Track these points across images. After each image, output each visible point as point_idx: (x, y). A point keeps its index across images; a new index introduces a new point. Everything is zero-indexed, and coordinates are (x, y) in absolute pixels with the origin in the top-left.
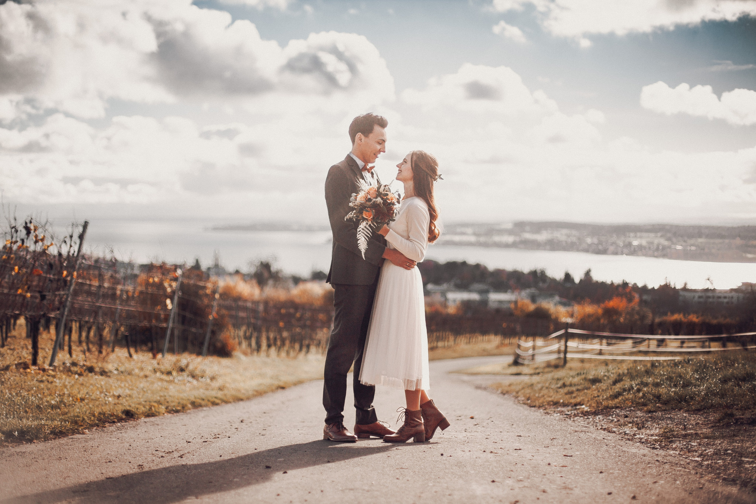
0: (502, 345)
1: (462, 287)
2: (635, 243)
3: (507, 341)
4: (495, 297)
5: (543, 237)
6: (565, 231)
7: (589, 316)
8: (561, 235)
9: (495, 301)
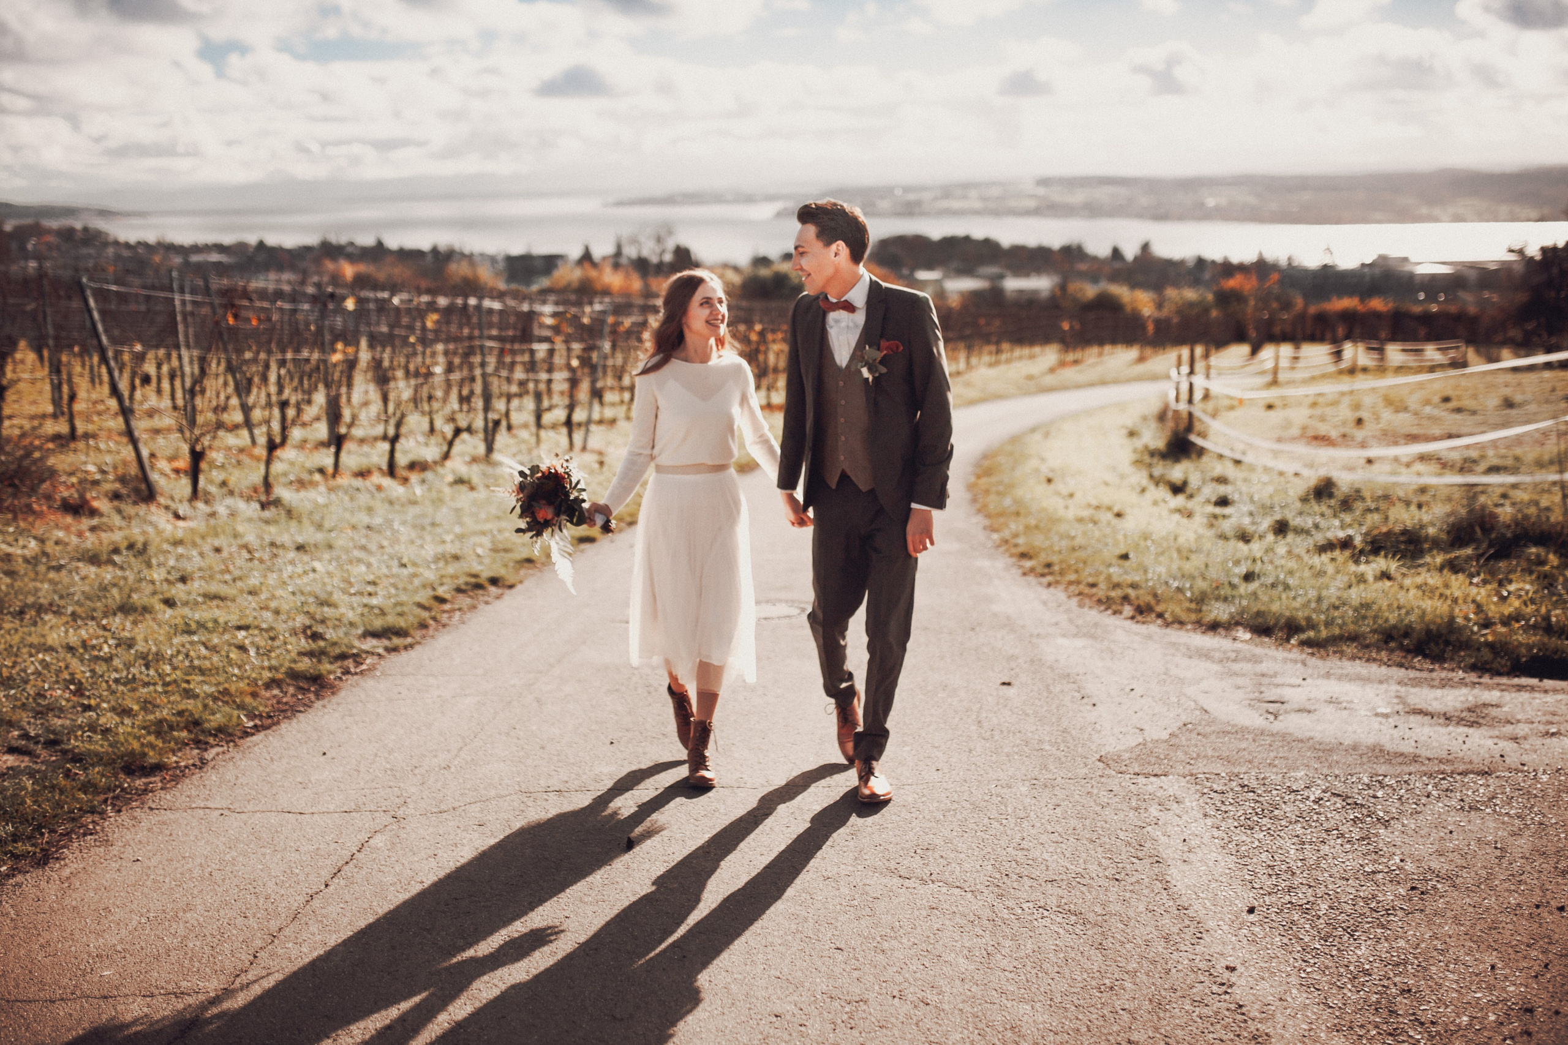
0: (1062, 364)
1: (966, 270)
2: (1211, 202)
3: (1071, 357)
4: (1013, 284)
5: (1078, 197)
6: (1109, 190)
7: (1191, 305)
8: (1103, 194)
9: (1013, 291)
